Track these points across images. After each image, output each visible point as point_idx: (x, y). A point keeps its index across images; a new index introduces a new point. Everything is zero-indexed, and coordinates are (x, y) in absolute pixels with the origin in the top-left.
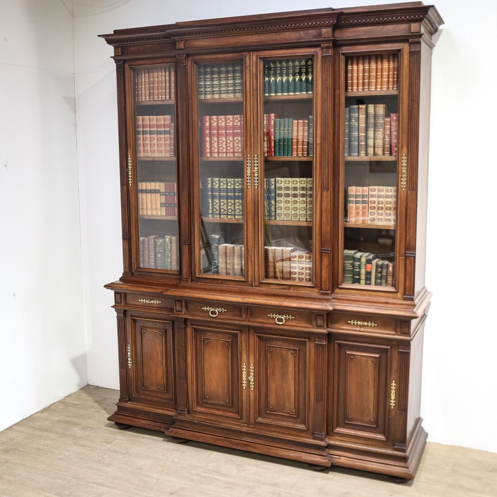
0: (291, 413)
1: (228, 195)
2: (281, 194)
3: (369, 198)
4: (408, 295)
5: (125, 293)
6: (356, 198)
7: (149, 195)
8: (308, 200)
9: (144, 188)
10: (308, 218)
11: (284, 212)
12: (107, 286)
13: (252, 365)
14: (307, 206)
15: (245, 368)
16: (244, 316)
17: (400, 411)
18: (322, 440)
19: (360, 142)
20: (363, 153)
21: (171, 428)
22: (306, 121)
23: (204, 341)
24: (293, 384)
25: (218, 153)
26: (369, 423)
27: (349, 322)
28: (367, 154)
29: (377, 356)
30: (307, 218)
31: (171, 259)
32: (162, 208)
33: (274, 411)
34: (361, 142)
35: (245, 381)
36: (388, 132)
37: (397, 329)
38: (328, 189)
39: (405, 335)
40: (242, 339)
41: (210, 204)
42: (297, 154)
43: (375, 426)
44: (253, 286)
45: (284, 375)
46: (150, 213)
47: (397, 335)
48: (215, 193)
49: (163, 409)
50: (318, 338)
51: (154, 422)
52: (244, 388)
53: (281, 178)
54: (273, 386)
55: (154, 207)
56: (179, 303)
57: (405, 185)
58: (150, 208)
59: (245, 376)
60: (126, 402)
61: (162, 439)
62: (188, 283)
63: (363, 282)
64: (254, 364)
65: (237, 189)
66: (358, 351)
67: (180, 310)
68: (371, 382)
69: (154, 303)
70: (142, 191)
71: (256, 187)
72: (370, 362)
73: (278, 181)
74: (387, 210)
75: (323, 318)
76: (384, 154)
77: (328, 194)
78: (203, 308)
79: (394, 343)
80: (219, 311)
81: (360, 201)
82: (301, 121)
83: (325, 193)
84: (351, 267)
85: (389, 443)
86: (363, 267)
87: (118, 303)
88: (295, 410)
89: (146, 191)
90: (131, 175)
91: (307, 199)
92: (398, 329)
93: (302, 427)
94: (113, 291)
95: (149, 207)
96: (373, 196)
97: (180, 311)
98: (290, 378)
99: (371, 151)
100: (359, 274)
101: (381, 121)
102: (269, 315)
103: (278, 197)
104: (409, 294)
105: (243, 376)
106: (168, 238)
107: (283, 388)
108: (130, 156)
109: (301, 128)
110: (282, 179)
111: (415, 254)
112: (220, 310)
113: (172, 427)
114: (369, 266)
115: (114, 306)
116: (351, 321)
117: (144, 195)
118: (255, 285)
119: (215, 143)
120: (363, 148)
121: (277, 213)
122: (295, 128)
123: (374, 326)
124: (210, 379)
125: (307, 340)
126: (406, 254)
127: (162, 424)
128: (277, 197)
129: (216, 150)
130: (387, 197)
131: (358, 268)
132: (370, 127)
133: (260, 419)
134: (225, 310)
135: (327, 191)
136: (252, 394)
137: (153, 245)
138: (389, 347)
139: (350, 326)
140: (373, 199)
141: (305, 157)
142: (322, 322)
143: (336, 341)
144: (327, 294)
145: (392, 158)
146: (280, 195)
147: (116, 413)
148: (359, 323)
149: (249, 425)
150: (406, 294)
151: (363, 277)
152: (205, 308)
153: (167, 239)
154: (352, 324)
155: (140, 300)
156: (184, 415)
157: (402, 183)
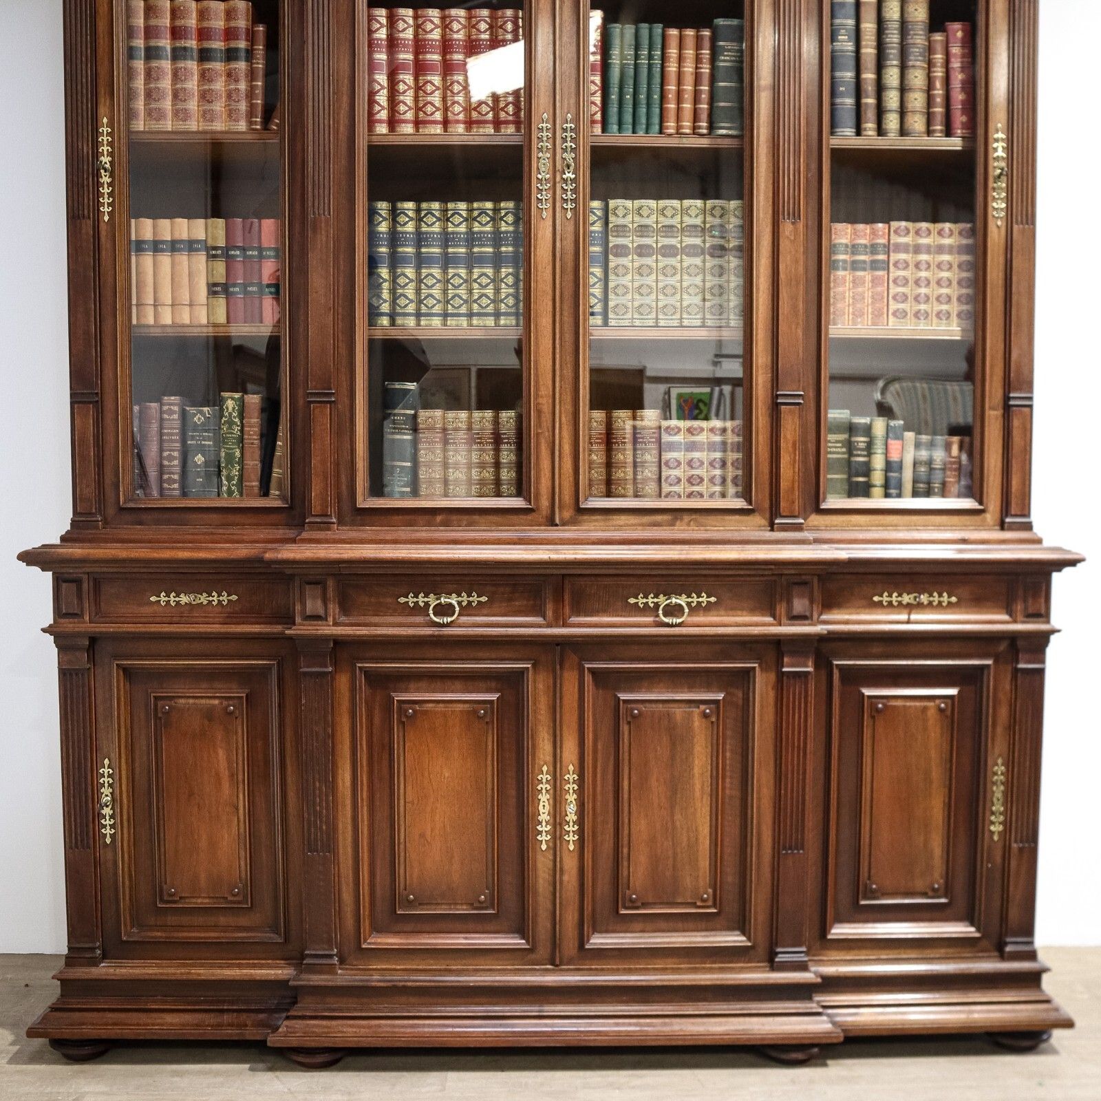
0: (699, 904)
1: (447, 253)
2: (625, 247)
3: (892, 254)
4: (1016, 516)
5: (95, 579)
6: (853, 253)
7: (165, 260)
8: (708, 265)
9: (148, 235)
10: (708, 316)
11: (633, 300)
12: (29, 558)
13: (571, 768)
14: (704, 281)
15: (548, 782)
16: (549, 613)
17: (1021, 842)
18: (803, 967)
19: (863, 95)
20: (870, 126)
21: (286, 1023)
22: (706, 33)
23: (400, 709)
24: (706, 810)
25: (417, 123)
26: (930, 893)
27: (876, 599)
28: (881, 131)
29: (953, 691)
30: (704, 318)
31: (242, 470)
32: (214, 301)
33: (645, 905)
34: (867, 97)
35: (547, 823)
36: (939, 73)
37: (1014, 607)
38: (796, 216)
39: (1035, 620)
40: (538, 687)
41: (386, 285)
42: (678, 128)
43: (943, 900)
44: (557, 521)
45: (676, 787)
46: (167, 319)
47: (1015, 622)
48: (400, 250)
49: (240, 966)
50: (793, 653)
51: (213, 1015)
52: (544, 847)
53: (624, 201)
54: (640, 827)
55: (185, 297)
56: (318, 590)
57: (1002, 209)
58: (170, 303)
59: (547, 807)
60: (94, 962)
61: (247, 1066)
62: (329, 529)
63: (877, 491)
64: (577, 765)
65: (477, 233)
66: (896, 684)
67: (321, 612)
68: (937, 774)
69: (210, 602)
70: (140, 246)
71: (569, 215)
72: (932, 713)
73: (616, 208)
74: (942, 287)
75: (812, 592)
76: (929, 132)
77: (796, 230)
78: (402, 600)
79: (1002, 647)
80: (459, 603)
81: (864, 262)
82: (690, 32)
83: (787, 228)
84: (843, 453)
85: (985, 943)
86: (879, 448)
87: (67, 615)
88: (710, 891)
89: (156, 246)
90: (109, 185)
91: (704, 261)
92: (1019, 607)
93: (734, 939)
94: (50, 574)
95: (166, 297)
96: (899, 248)
97: (317, 617)
98: (698, 794)
99: (892, 122)
100: (867, 470)
101: (918, 39)
102: (632, 601)
103: (616, 255)
104: (1019, 513)
105: (541, 808)
106: (233, 399)
107: (674, 828)
108: (105, 120)
109: (690, 53)
110: (628, 203)
111: (1031, 399)
112: (465, 599)
113: (288, 1018)
114: (894, 445)
115: (50, 626)
116: (882, 596)
117: (147, 260)
118: (561, 519)
119: (407, 93)
120: (870, 114)
121: (611, 304)
122: (673, 52)
123: (949, 603)
124: (422, 836)
125: (756, 665)
126: (1007, 398)
127: (244, 1016)
128: (611, 257)
129: (410, 116)
130: (940, 249)
131: (865, 453)
132: (891, 56)
133: (598, 941)
134: (484, 599)
135: (793, 223)
136: (570, 864)
137: (177, 424)
138: (989, 662)
139: (879, 611)
140: (903, 256)
141: (702, 135)
142: (806, 602)
143: (835, 662)
144: (798, 528)
145: (955, 143)
146: (622, 251)
147: (54, 1009)
148: (906, 599)
149: (561, 964)
150: (1013, 513)
151: (878, 478)
152: (411, 600)
153: (230, 404)
154: (885, 604)
155: (153, 599)
156: (331, 970)
157: (995, 205)
